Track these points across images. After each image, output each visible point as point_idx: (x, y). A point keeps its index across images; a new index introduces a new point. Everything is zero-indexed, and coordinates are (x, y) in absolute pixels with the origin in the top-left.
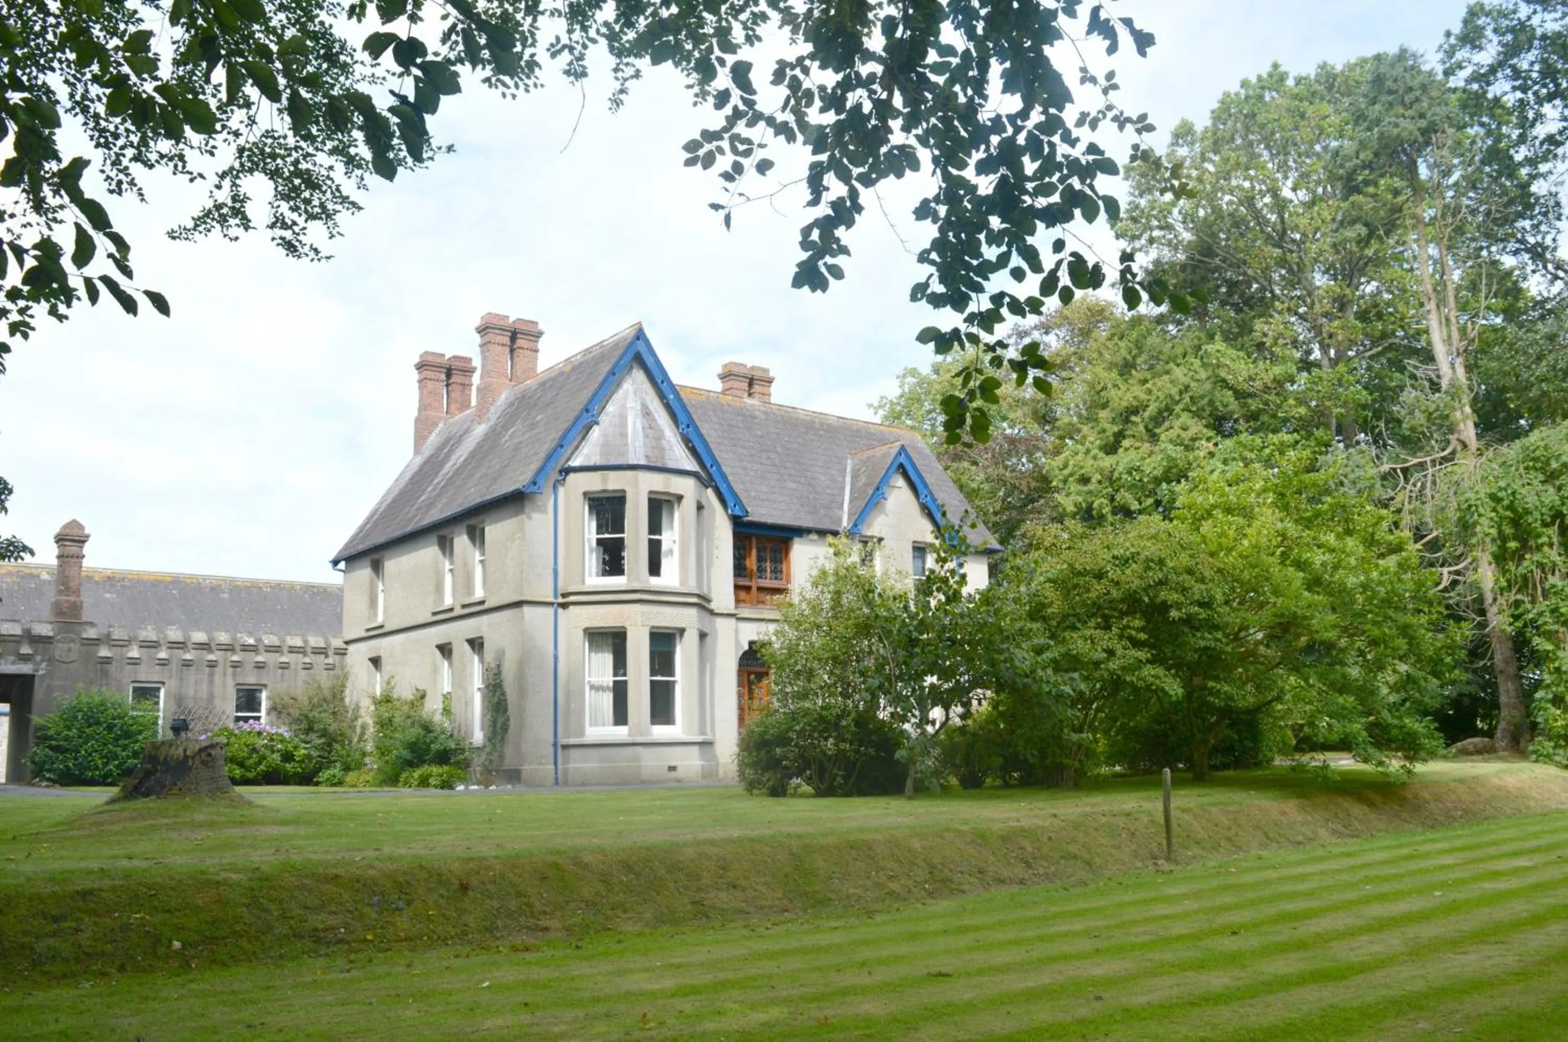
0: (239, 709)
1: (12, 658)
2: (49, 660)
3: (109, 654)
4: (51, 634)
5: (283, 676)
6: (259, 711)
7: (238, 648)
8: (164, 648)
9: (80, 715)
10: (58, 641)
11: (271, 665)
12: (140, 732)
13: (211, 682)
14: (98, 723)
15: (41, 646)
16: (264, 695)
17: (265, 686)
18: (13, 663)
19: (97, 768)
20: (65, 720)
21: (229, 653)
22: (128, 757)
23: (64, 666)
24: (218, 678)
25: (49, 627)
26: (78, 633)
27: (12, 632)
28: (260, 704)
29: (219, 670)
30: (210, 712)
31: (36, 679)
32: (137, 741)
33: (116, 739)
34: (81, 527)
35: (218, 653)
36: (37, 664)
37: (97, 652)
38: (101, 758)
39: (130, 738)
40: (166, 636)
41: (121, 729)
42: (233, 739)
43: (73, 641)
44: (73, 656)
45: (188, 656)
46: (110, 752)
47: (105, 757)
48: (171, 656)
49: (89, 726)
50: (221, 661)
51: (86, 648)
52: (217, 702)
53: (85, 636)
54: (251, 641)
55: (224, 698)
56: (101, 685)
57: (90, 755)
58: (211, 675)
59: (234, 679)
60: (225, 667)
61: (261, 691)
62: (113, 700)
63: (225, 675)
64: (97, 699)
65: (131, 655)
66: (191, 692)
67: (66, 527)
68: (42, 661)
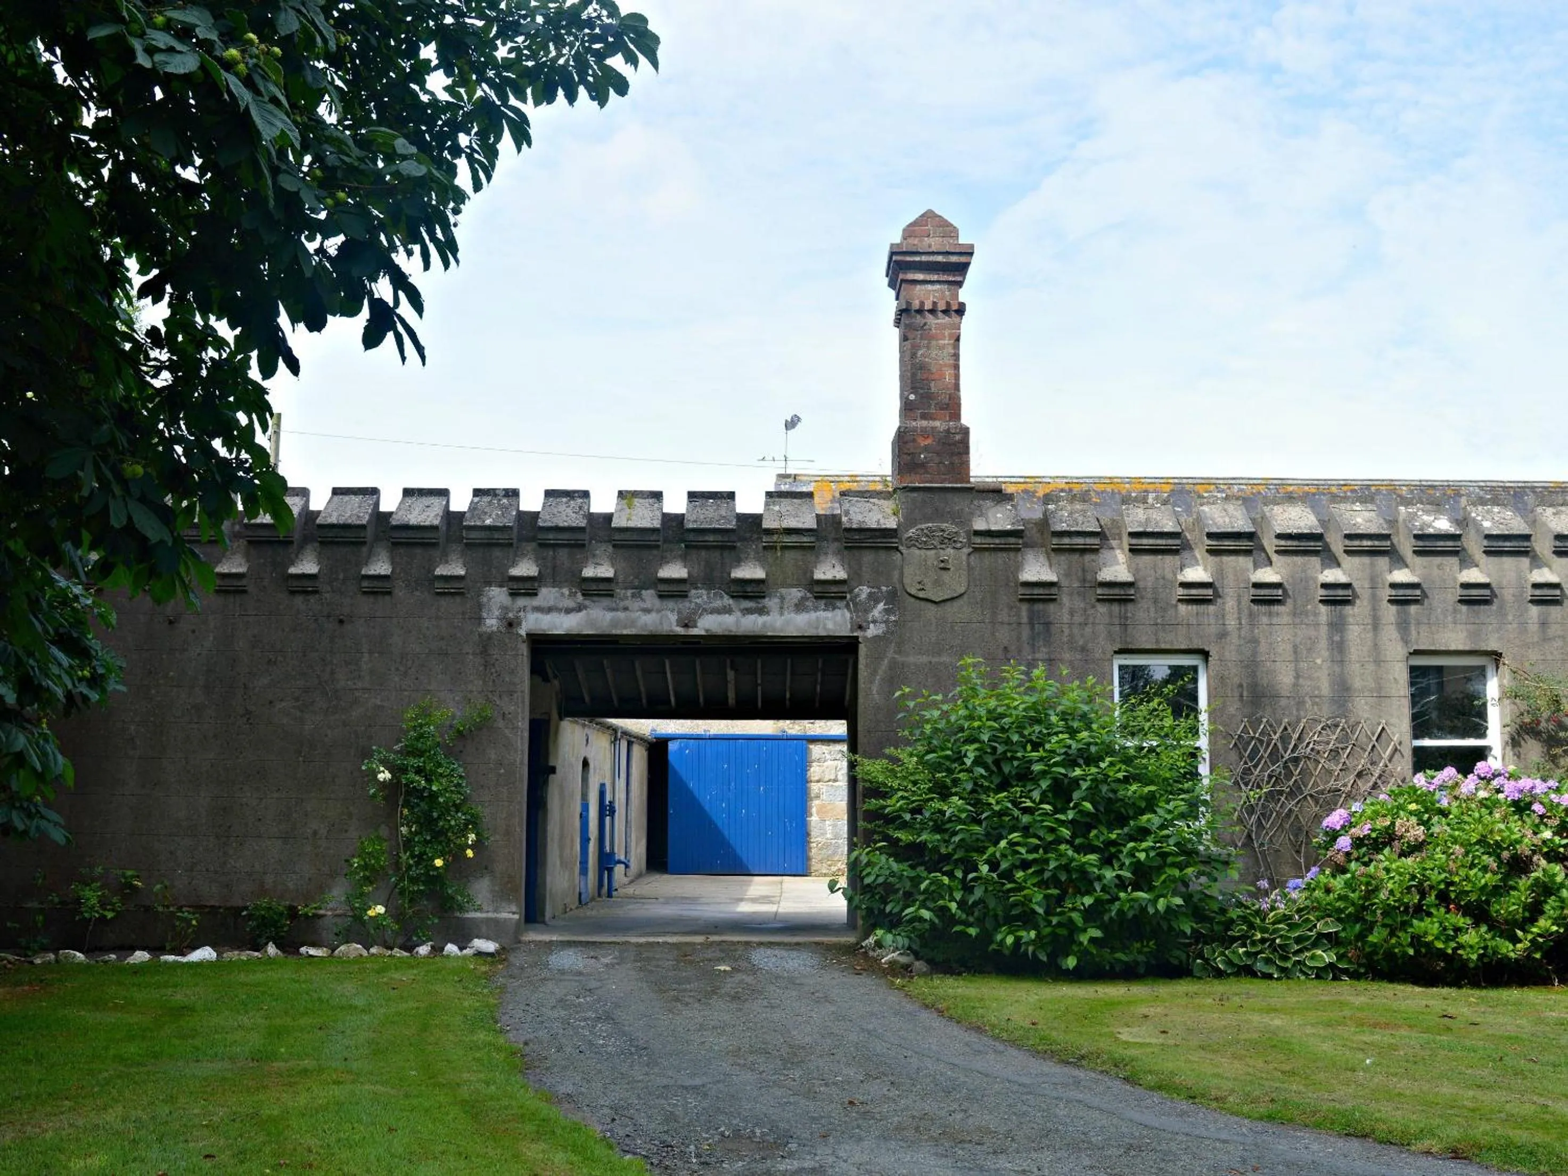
0: (1421, 727)
1: (796, 594)
2: (892, 597)
3: (1049, 575)
4: (892, 524)
5: (1544, 624)
6: (1480, 732)
7: (1406, 546)
8: (1199, 553)
9: (971, 752)
10: (913, 543)
11: (1508, 594)
12: (1150, 804)
13: (1339, 649)
14: (1025, 776)
15: (868, 558)
16: (1492, 688)
17: (1496, 657)
18: (800, 607)
19: (1028, 919)
20: (936, 767)
21: (1382, 562)
22: (1121, 883)
23: (931, 612)
24: (1356, 633)
25: (888, 506)
26: (961, 519)
27: (792, 523)
28: (1482, 713)
29: (1357, 613)
30: (1345, 737)
31: (863, 650)
32: (1144, 833)
33: (1082, 826)
34: (948, 230)
35: (1347, 561)
36: (861, 609)
37: (1019, 567)
38: (1042, 884)
39: (1122, 821)
40: (1199, 520)
41: (1093, 794)
42: (1439, 827)
43: (949, 540)
44: (956, 583)
45: (1267, 575)
46: (1066, 868)
47: (1054, 881)
48: (1220, 572)
49: (1004, 786)
50: (1361, 586)
51: (988, 559)
52: (1362, 708)
53: (979, 525)
54: (1443, 524)
55: (1380, 695)
56: (1031, 665)
57: (1008, 875)
58: (1338, 626)
59: (1406, 642)
60: (1374, 599)
61: (1481, 673)
62: (1065, 704)
63: (1376, 625)
64: (1020, 703)
65: (1106, 575)
66: (1285, 678)
67: (910, 231)
68: (874, 599)
